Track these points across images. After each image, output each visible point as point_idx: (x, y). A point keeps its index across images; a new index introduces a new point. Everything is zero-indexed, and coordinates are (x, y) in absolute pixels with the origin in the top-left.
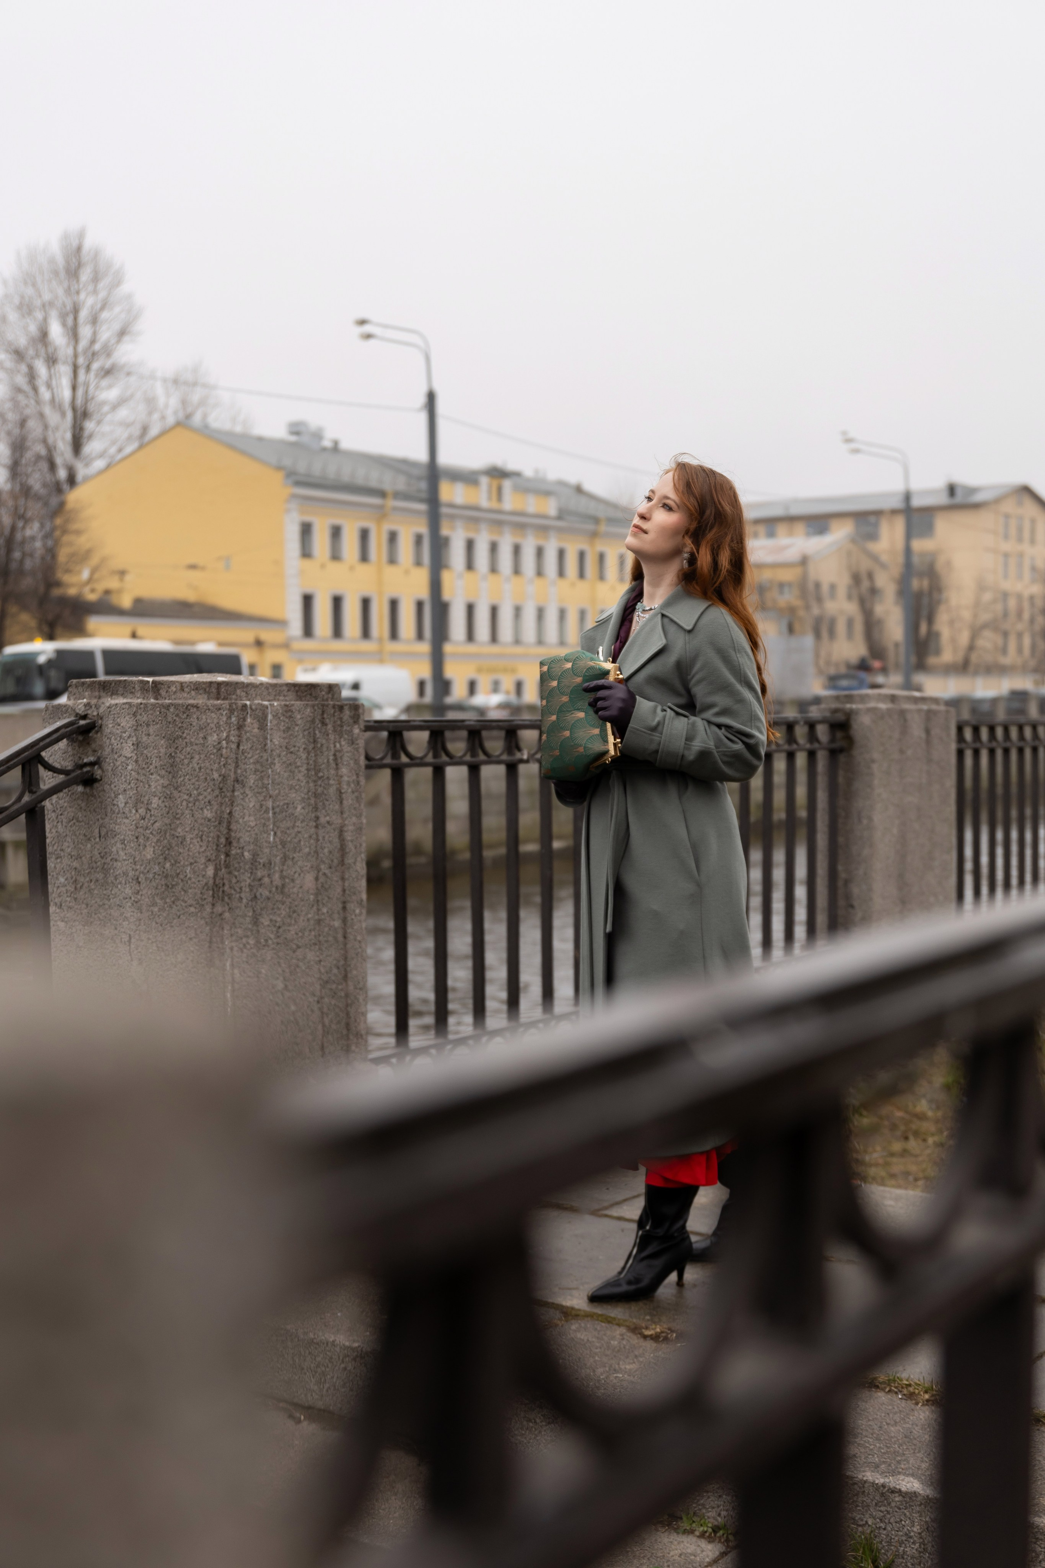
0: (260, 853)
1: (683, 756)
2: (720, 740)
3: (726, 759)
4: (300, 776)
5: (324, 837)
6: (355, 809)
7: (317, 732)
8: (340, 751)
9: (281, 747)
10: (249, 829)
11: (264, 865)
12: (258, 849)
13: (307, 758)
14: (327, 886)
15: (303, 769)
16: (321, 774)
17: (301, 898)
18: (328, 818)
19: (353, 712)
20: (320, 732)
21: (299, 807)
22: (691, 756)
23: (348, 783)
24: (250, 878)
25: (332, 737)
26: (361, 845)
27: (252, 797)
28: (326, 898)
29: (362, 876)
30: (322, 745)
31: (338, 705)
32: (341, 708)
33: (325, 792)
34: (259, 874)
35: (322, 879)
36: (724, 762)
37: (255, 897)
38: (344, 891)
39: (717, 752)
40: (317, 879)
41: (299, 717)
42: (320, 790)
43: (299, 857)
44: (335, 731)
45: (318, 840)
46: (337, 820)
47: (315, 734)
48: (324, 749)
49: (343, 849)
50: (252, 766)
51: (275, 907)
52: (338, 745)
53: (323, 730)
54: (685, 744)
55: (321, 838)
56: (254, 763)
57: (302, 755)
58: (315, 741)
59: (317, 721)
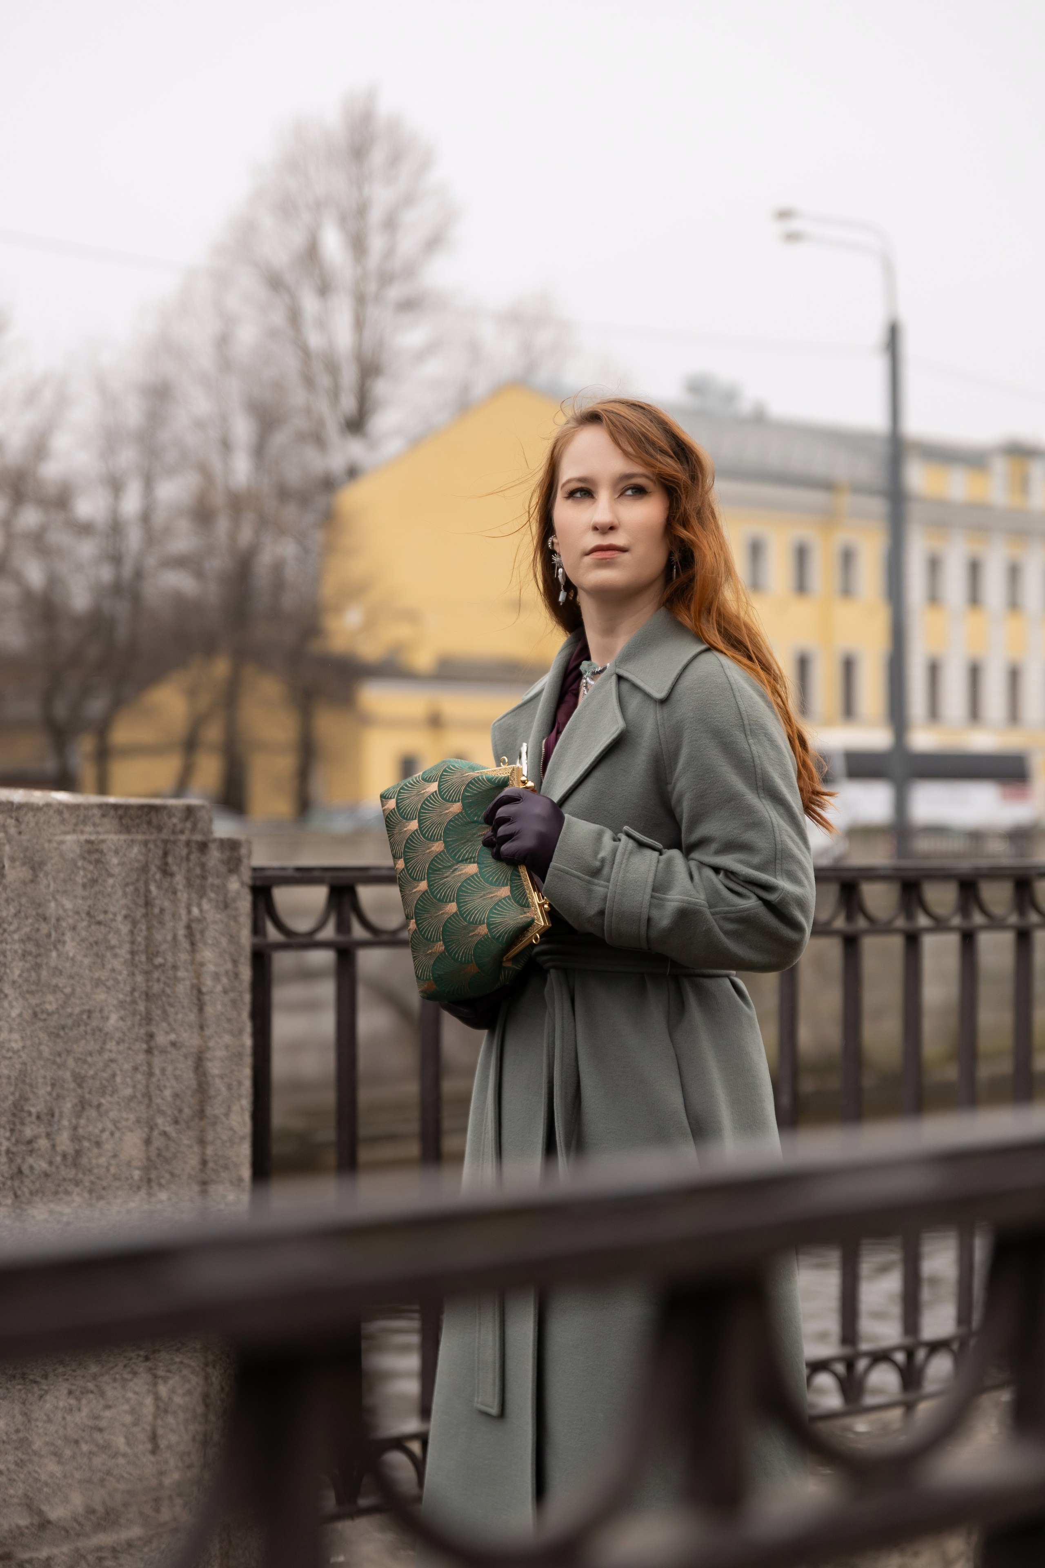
0: (31, 1095)
1: (649, 920)
2: (717, 892)
3: (730, 926)
4: (117, 964)
5: (163, 1070)
6: (229, 1020)
7: (153, 888)
8: (199, 921)
9: (78, 913)
10: (10, 1054)
11: (38, 1117)
12: (27, 1088)
13: (131, 932)
14: (168, 1155)
15: (124, 952)
16: (159, 960)
17: (114, 1175)
18: (173, 1037)
19: (227, 854)
20: (159, 887)
21: (113, 1018)
22: (664, 919)
23: (216, 977)
24: (8, 1139)
25: (183, 896)
26: (240, 1083)
27: (16, 999)
28: (167, 1176)
29: (243, 1138)
30: (162, 910)
31: (197, 842)
32: (203, 847)
33: (168, 991)
34: (28, 1132)
35: (158, 1142)
36: (727, 933)
37: (20, 1172)
38: (204, 1163)
39: (713, 914)
40: (148, 1142)
41: (115, 861)
42: (156, 988)
43: (111, 1103)
44: (189, 884)
45: (150, 1074)
46: (191, 1040)
47: (148, 891)
48: (167, 917)
49: (202, 1088)
50: (16, 946)
51: (61, 1189)
52: (195, 911)
53: (166, 884)
54: (652, 897)
55: (157, 1071)
56: (22, 941)
57: (121, 927)
58: (148, 904)
59: (153, 869)
